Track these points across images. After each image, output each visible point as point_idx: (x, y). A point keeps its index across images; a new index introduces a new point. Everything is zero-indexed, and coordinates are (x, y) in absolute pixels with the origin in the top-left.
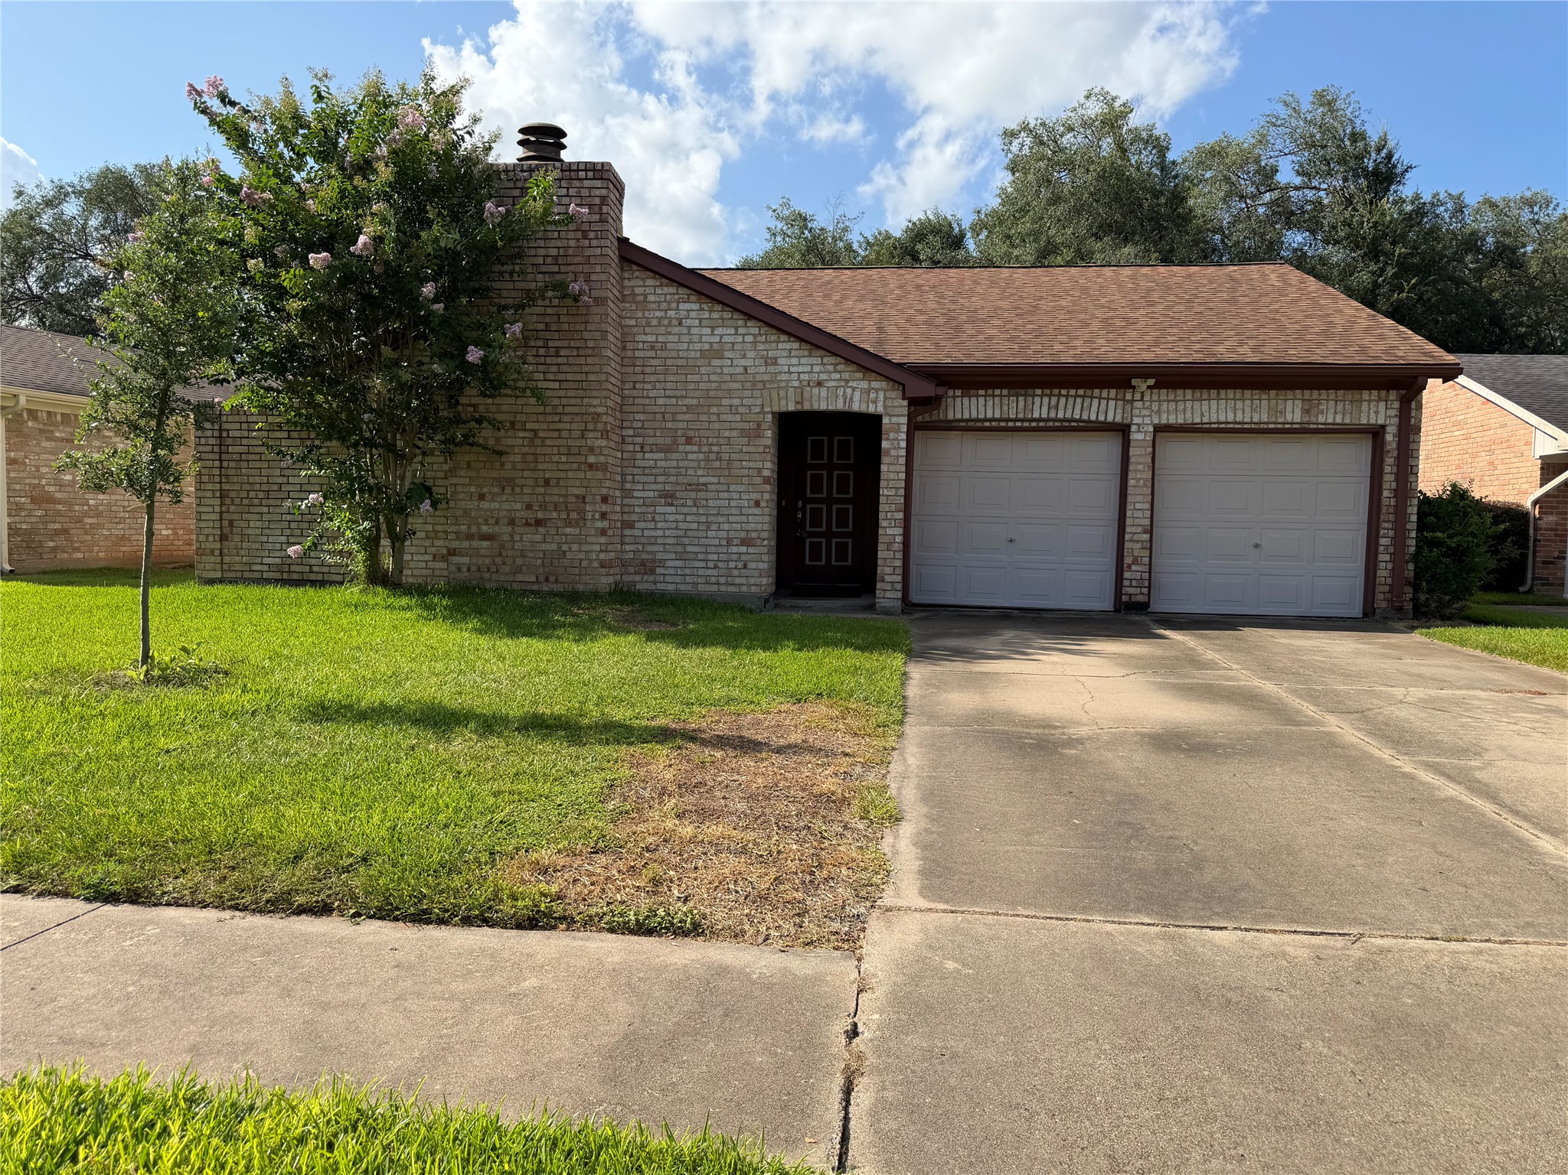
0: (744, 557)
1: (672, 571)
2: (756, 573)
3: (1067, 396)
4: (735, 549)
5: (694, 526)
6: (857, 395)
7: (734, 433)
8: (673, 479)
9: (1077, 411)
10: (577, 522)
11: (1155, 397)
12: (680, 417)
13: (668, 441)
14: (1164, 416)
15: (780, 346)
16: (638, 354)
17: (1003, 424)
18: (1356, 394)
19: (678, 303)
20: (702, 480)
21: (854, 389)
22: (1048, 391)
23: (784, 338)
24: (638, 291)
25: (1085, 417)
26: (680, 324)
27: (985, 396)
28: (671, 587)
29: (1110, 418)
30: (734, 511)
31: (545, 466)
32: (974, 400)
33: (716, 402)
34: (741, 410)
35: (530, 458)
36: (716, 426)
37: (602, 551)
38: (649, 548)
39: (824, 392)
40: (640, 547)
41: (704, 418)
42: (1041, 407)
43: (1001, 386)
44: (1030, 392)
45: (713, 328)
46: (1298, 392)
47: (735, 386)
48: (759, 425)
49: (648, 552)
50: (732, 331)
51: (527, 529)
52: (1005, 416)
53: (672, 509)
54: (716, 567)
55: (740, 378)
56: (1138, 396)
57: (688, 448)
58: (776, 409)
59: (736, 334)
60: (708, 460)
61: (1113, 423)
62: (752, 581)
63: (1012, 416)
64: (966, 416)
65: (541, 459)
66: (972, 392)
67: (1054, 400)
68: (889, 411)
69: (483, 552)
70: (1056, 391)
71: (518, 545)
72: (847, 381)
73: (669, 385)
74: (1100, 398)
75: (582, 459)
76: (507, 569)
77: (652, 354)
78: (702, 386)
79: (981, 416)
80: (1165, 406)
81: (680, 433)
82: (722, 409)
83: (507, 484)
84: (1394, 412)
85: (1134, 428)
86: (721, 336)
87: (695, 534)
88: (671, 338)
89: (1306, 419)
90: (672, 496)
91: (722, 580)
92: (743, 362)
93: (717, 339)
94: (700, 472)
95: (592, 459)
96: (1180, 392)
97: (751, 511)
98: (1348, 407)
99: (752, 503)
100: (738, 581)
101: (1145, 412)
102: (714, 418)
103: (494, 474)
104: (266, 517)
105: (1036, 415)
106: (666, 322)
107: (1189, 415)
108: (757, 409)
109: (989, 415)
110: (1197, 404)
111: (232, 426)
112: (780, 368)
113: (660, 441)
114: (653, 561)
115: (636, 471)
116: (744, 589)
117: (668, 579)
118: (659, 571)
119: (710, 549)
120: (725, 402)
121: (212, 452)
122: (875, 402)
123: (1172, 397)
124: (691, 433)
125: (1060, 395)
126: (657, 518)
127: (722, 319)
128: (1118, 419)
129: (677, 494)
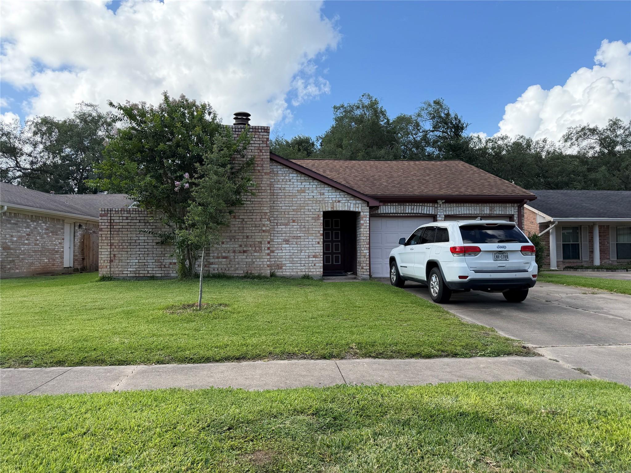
0: (314, 262)
1: (288, 268)
2: (319, 267)
3: (417, 206)
4: (311, 259)
5: (296, 251)
6: (352, 205)
7: (310, 219)
8: (288, 235)
9: (420, 211)
10: (259, 250)
11: (444, 206)
12: (290, 213)
13: (286, 221)
14: (447, 212)
15: (325, 189)
16: (275, 191)
17: (396, 215)
18: (505, 205)
19: (289, 174)
20: (299, 235)
21: (351, 203)
22: (410, 204)
23: (326, 186)
24: (275, 170)
25: (423, 212)
26: (290, 181)
27: (390, 205)
28: (288, 273)
29: (431, 213)
30: (311, 246)
31: (247, 231)
32: (387, 207)
33: (303, 208)
34: (312, 210)
35: (241, 229)
36: (304, 216)
37: (268, 261)
38: (280, 260)
39: (341, 204)
40: (277, 260)
41: (299, 213)
42: (408, 209)
43: (395, 202)
44: (405, 204)
45: (302, 183)
46: (488, 204)
47: (310, 202)
48: (318, 216)
49: (279, 261)
50: (309, 184)
51: (240, 254)
52: (397, 212)
53: (288, 246)
54: (304, 266)
55: (312, 199)
56: (439, 206)
57: (294, 224)
58: (324, 210)
59: (310, 185)
60: (300, 228)
61: (432, 215)
62: (317, 270)
63: (399, 212)
64: (385, 212)
65: (245, 229)
66: (386, 204)
67: (413, 207)
68: (363, 211)
69: (223, 263)
70: (413, 204)
71: (237, 260)
72: (348, 201)
73: (286, 202)
74: (427, 206)
75: (260, 228)
76: (233, 269)
77: (280, 191)
78: (298, 202)
79: (390, 212)
80: (447, 209)
81: (290, 219)
82: (305, 210)
83: (232, 238)
84: (516, 210)
85: (438, 216)
86: (305, 185)
87: (297, 254)
88: (287, 186)
89: (491, 213)
90: (288, 241)
91: (307, 270)
92: (312, 194)
93: (303, 186)
94: (298, 232)
95: (264, 228)
96: (452, 204)
97: (316, 246)
98: (503, 209)
99: (317, 243)
100: (312, 270)
101: (441, 211)
102: (303, 213)
103: (227, 234)
104: (130, 253)
105: (407, 212)
106: (285, 180)
107: (455, 212)
108: (318, 210)
109: (392, 212)
110: (457, 208)
111: (116, 218)
112: (325, 196)
113: (283, 221)
114: (282, 264)
115: (275, 232)
116: (315, 273)
117: (287, 270)
118: (284, 268)
119: (302, 259)
120: (306, 208)
121: (107, 228)
122: (358, 208)
123: (449, 206)
124: (294, 219)
125: (414, 205)
126: (283, 249)
127: (305, 179)
128: (433, 213)
129: (290, 240)
